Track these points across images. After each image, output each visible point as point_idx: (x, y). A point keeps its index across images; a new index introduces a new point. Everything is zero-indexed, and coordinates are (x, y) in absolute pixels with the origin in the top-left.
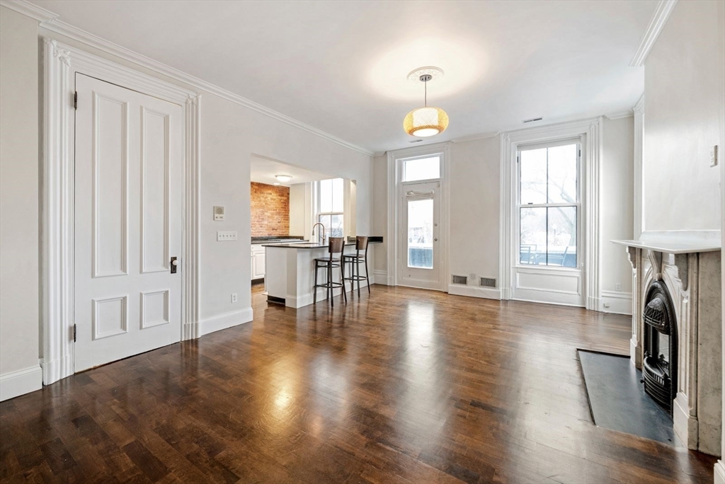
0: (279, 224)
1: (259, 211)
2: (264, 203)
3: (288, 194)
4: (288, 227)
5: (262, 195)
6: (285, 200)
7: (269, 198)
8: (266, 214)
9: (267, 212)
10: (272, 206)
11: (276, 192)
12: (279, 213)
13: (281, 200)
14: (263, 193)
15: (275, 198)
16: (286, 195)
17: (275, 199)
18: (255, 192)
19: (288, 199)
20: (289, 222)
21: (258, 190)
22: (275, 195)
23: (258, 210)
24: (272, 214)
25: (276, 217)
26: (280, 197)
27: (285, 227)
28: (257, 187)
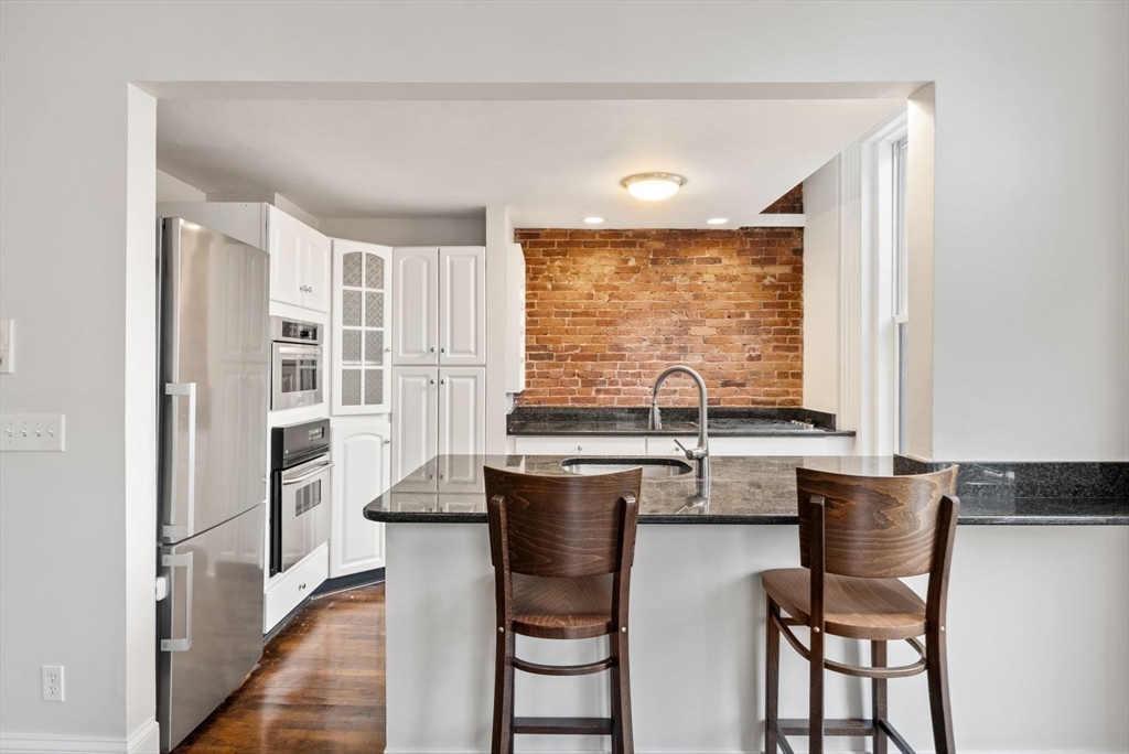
0: (754, 366)
1: (667, 323)
2: (688, 296)
3: (799, 252)
4: (798, 376)
5: (680, 268)
6: (783, 277)
7: (708, 277)
8: (694, 330)
9: (697, 323)
10: (721, 302)
11: (740, 253)
12: (753, 328)
13: (760, 278)
14: (683, 261)
15: (735, 271)
16: (787, 255)
17: (733, 279)
18: (654, 262)
19: (798, 270)
20: (800, 358)
21: (664, 252)
22: (735, 261)
23: (665, 321)
24: (724, 331)
25: (738, 340)
26: (757, 270)
27: (783, 375)
28: (660, 245)
